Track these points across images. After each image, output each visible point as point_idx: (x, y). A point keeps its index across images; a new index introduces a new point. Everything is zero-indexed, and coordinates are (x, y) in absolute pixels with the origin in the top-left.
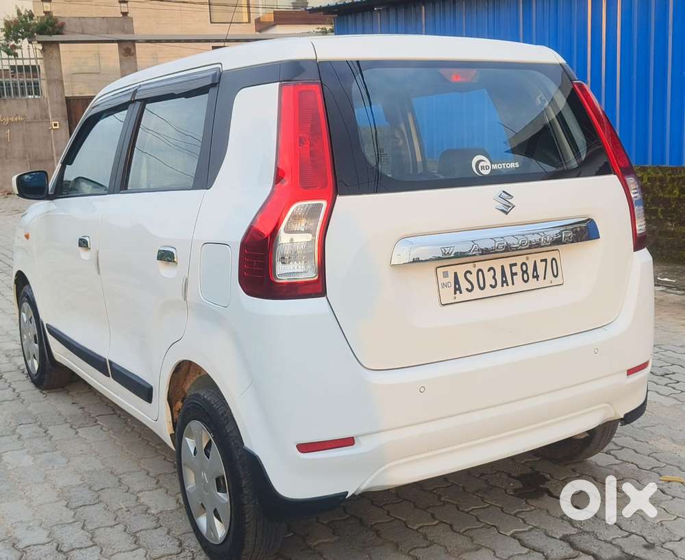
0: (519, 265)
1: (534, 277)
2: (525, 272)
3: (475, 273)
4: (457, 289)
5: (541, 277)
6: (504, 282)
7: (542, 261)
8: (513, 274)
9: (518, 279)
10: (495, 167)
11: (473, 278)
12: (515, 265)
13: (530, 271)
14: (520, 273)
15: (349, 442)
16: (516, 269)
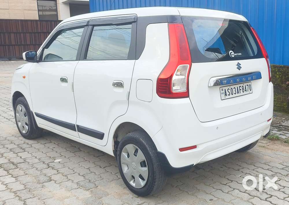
0: (241, 86)
1: (245, 91)
2: (243, 89)
3: (230, 89)
4: (226, 95)
5: (247, 91)
6: (238, 92)
7: (247, 85)
8: (240, 90)
9: (241, 91)
10: (235, 54)
11: (230, 91)
12: (240, 87)
13: (244, 89)
14: (242, 89)
15: (195, 147)
16: (241, 88)
